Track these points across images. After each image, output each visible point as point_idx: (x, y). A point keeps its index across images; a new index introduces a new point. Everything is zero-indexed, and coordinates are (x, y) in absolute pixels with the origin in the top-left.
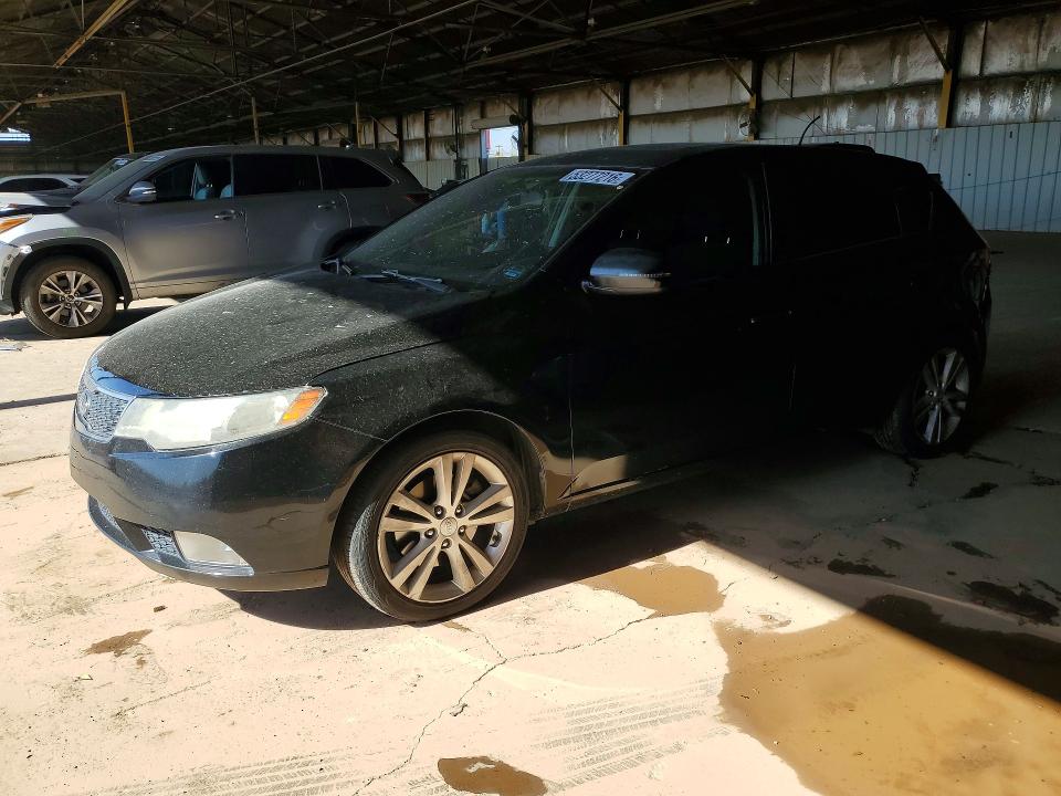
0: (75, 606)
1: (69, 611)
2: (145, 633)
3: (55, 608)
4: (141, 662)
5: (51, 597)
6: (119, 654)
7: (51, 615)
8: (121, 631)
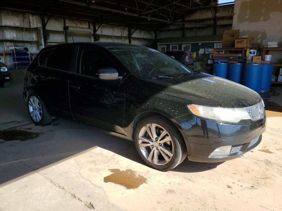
0: (268, 162)
1: (270, 162)
2: (259, 150)
3: (272, 164)
4: (266, 147)
5: (271, 168)
6: (268, 150)
7: (274, 164)
8: (264, 153)
